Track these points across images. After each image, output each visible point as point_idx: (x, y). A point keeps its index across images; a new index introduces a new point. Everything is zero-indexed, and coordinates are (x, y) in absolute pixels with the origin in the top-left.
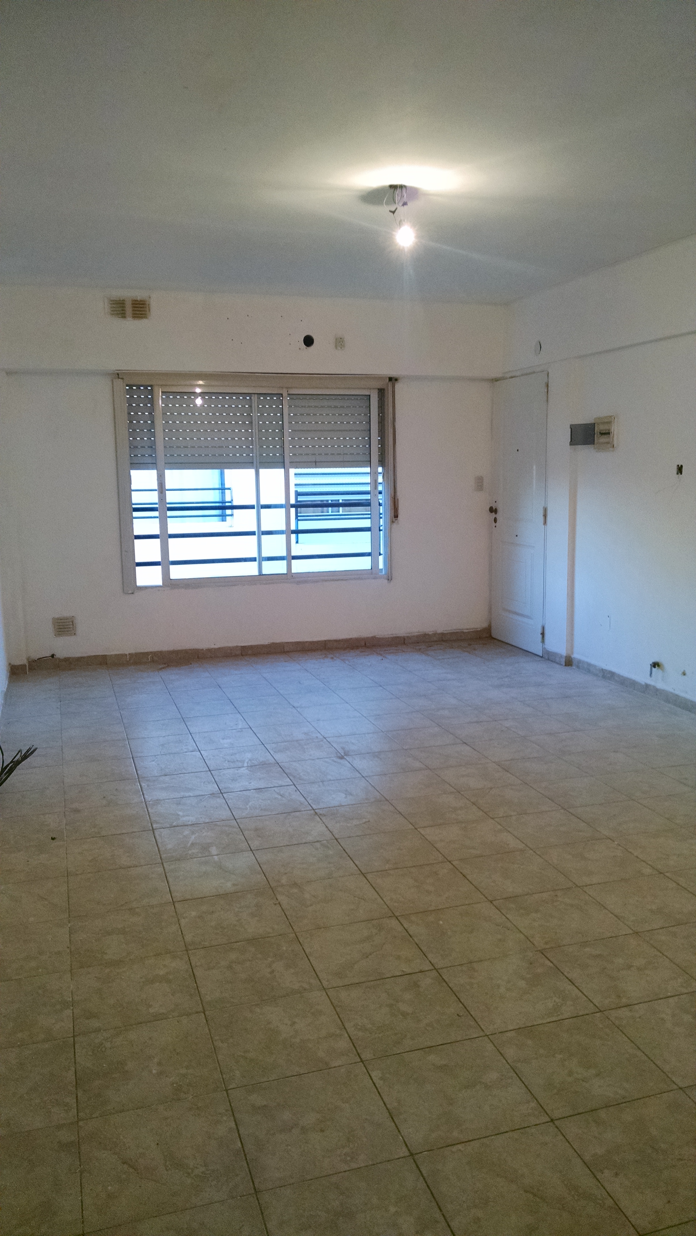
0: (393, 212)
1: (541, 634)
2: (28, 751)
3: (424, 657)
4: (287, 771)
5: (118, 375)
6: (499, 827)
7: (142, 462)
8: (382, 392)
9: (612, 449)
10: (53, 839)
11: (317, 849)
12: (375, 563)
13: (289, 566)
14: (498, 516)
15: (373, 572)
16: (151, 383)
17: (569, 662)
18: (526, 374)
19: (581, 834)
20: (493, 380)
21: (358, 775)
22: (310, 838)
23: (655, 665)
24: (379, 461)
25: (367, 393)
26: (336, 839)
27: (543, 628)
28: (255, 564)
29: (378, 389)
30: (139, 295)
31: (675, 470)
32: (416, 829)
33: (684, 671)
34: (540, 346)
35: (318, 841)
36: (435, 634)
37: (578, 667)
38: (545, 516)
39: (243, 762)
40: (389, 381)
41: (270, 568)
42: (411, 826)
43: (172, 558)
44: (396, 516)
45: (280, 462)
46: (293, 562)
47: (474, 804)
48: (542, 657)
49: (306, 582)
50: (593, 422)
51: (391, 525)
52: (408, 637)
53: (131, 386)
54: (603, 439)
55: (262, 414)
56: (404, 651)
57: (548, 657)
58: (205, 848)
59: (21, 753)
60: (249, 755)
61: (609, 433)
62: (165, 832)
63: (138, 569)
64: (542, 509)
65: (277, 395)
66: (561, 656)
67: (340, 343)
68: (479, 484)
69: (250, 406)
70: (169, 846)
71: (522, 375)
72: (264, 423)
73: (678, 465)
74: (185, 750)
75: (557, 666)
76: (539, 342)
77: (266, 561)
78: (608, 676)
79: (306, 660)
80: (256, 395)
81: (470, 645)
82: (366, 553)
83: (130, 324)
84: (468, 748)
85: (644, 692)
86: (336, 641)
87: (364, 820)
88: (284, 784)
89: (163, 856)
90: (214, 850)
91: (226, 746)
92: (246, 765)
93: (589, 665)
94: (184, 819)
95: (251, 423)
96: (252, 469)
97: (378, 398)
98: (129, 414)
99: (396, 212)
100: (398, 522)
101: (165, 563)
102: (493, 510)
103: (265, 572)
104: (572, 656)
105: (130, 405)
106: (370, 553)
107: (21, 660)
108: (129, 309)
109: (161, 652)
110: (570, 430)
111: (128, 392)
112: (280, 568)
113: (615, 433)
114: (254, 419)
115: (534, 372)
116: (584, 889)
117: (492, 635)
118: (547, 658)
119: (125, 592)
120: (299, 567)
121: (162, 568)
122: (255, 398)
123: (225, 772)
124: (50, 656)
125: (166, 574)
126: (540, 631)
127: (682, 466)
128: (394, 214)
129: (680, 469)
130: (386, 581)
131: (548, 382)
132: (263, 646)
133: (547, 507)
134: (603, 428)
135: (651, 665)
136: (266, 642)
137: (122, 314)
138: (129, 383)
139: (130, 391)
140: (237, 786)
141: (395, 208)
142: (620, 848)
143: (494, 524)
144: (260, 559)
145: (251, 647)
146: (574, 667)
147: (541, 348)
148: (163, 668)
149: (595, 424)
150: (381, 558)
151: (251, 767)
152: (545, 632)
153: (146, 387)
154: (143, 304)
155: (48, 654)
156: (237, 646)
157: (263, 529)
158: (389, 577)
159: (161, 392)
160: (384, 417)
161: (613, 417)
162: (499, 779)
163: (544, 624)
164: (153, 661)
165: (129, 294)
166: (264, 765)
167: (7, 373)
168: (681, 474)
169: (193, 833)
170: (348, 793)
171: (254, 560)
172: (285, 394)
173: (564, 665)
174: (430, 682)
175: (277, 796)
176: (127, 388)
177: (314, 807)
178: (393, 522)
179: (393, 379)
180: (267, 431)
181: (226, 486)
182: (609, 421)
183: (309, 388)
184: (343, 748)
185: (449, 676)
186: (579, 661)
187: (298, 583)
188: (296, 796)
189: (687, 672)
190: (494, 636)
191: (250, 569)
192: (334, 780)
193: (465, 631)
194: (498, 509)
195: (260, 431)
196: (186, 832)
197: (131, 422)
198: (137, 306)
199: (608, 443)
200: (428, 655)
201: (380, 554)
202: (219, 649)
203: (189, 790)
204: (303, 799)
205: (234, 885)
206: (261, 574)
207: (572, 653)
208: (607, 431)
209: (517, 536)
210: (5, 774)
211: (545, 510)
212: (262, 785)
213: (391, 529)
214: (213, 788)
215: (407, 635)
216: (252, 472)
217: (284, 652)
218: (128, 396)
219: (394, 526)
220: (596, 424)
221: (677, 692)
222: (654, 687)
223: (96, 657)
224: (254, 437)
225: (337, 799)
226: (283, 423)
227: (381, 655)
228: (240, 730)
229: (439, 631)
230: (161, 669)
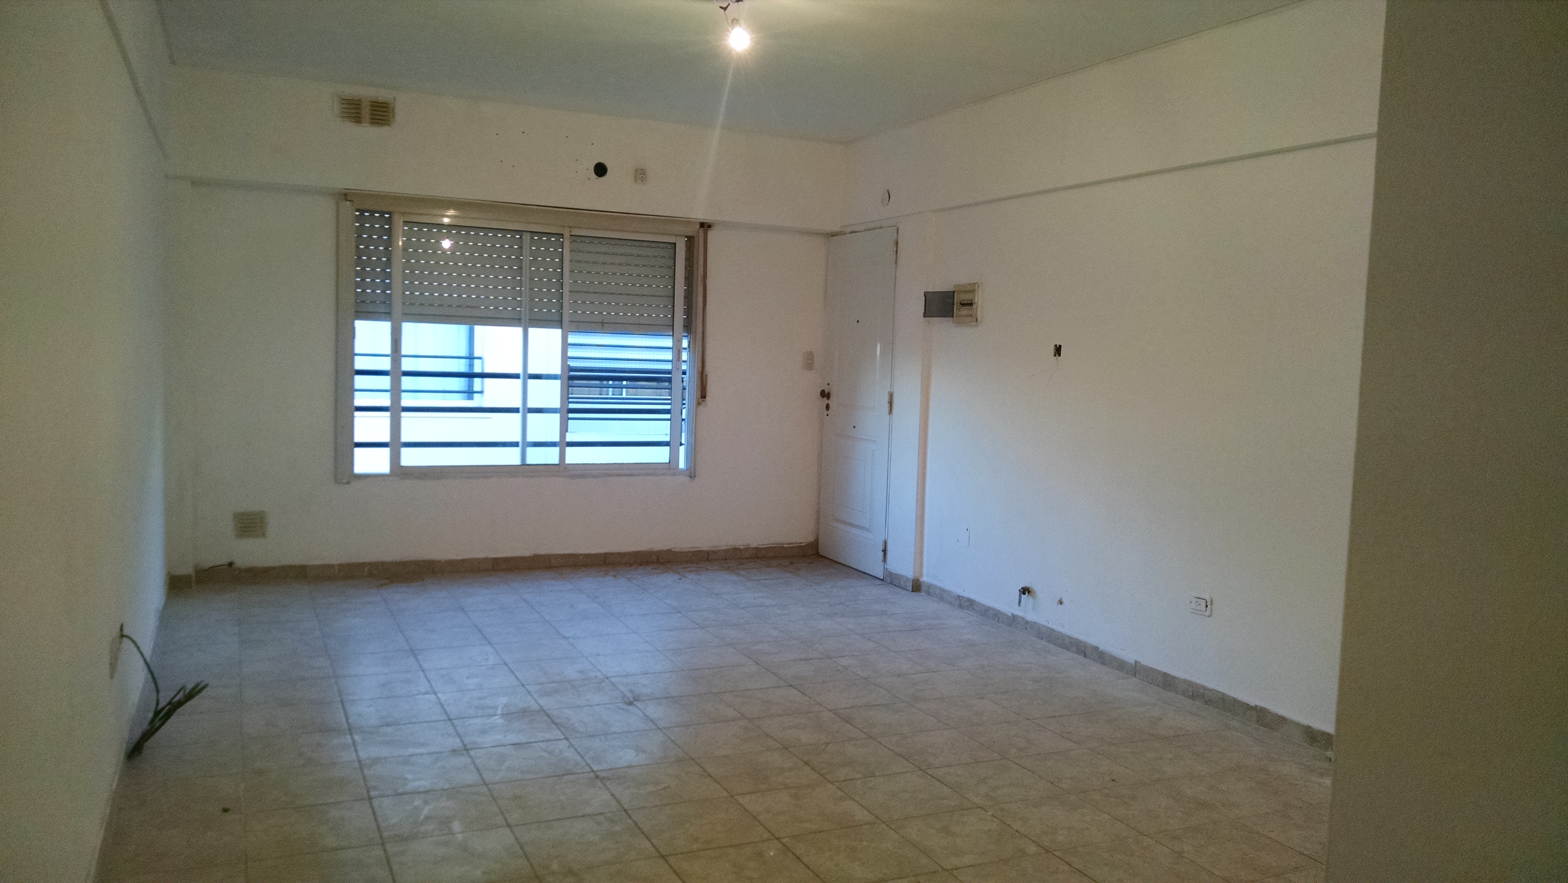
0: (725, 9)
1: (882, 551)
2: (194, 689)
3: (734, 578)
4: (556, 721)
5: (346, 196)
6: (840, 793)
7: (372, 310)
8: (690, 240)
9: (975, 323)
10: (225, 810)
11: (599, 824)
12: (674, 456)
13: (562, 455)
14: (830, 402)
15: (670, 466)
16: (390, 209)
17: (917, 587)
18: (870, 230)
19: (945, 801)
20: (828, 234)
21: (654, 727)
22: (589, 810)
23: (1025, 591)
24: (684, 326)
25: (672, 240)
26: (625, 811)
27: (885, 543)
28: (517, 451)
29: (686, 237)
30: (382, 95)
31: (1052, 350)
32: (732, 796)
33: (1061, 599)
34: (889, 195)
35: (600, 814)
36: (747, 549)
37: (929, 594)
38: (891, 403)
39: (495, 708)
40: (700, 227)
41: (536, 456)
42: (725, 794)
43: (404, 438)
44: (703, 396)
45: (555, 321)
46: (568, 449)
47: (806, 763)
48: (883, 580)
49: (582, 476)
50: (952, 289)
51: (697, 407)
52: (713, 551)
53: (362, 212)
54: (964, 311)
55: (535, 259)
56: (707, 570)
57: (891, 580)
58: (445, 823)
59: (185, 691)
60: (504, 700)
61: (971, 304)
62: (387, 802)
63: (357, 451)
64: (887, 394)
65: (556, 236)
66: (908, 579)
67: (640, 175)
68: (809, 362)
69: (521, 248)
70: (394, 821)
71: (865, 230)
72: (538, 269)
73: (1056, 345)
74: (416, 692)
75: (903, 592)
76: (888, 191)
77: (531, 446)
78: (966, 604)
79: (581, 577)
80: (528, 233)
81: (792, 563)
82: (664, 442)
83: (368, 132)
84: (795, 692)
85: (1010, 625)
86: (620, 554)
87: (663, 786)
88: (553, 738)
89: (385, 834)
90: (456, 826)
91: (472, 687)
92: (499, 712)
93: (943, 590)
94: (417, 783)
95: (520, 268)
96: (519, 327)
97: (686, 248)
98: (357, 247)
99: (728, 8)
100: (705, 404)
101: (395, 444)
102: (825, 395)
103: (529, 461)
104: (921, 580)
105: (360, 236)
106: (667, 442)
107: (186, 569)
108: (366, 112)
109: (383, 563)
110: (924, 297)
111: (357, 219)
112: (550, 456)
113: (979, 303)
114: (524, 264)
115: (881, 228)
116: (953, 873)
117: (820, 551)
118: (889, 581)
119: (337, 481)
120: (574, 456)
121: (391, 451)
122: (527, 237)
123: (471, 721)
124: (226, 564)
125: (395, 458)
126: (881, 547)
127: (1060, 346)
128: (725, 10)
129: (1058, 350)
130: (688, 478)
131: (898, 239)
132: (523, 558)
133: (893, 392)
134: (965, 297)
135: (1020, 591)
136: (528, 553)
137: (357, 119)
138: (359, 207)
139: (360, 218)
140: (488, 740)
141: (727, 4)
142: (995, 819)
143: (826, 412)
144: (526, 444)
145: (506, 560)
146: (923, 594)
147: (889, 198)
148: (385, 584)
149: (954, 292)
150: (682, 449)
151: (508, 715)
152: (887, 549)
153: (382, 213)
154: (386, 107)
155: (224, 560)
156: (486, 559)
157: (530, 405)
158: (691, 473)
159: (402, 222)
160: (692, 271)
161: (977, 285)
162: (837, 732)
163: (886, 538)
164: (371, 575)
165: (367, 92)
166: (525, 712)
167: (192, 183)
168: (1060, 355)
169: (426, 802)
170: (639, 750)
171: (515, 444)
172: (567, 235)
173: (911, 590)
174: (744, 608)
175: (544, 754)
176: (357, 213)
177: (595, 768)
178: (699, 404)
179: (706, 226)
180: (541, 280)
181: (476, 355)
182: (972, 289)
183: (600, 229)
184: (631, 691)
185: (767, 602)
186: (930, 586)
187: (572, 477)
188: (569, 754)
189: (1064, 600)
190: (821, 554)
191: (510, 457)
192: (620, 733)
193: (785, 546)
194: (831, 393)
195: (532, 279)
196: (418, 802)
197: (359, 258)
198: (376, 108)
199: (971, 316)
200: (739, 575)
201: (681, 444)
202: (464, 561)
203: (422, 745)
204: (579, 759)
205: (484, 873)
206: (524, 464)
207: (922, 575)
208: (969, 302)
209: (854, 427)
210: (160, 719)
211: (891, 396)
212: (522, 738)
213: (696, 411)
214: (457, 743)
215: (712, 549)
216: (518, 331)
217: (551, 567)
218: (357, 224)
219: (701, 408)
220: (956, 293)
221: (1050, 625)
222: (1023, 618)
223: (291, 567)
224: (524, 286)
225: (627, 757)
226: (562, 271)
227: (678, 573)
228: (492, 667)
229: (754, 545)
230: (382, 585)
